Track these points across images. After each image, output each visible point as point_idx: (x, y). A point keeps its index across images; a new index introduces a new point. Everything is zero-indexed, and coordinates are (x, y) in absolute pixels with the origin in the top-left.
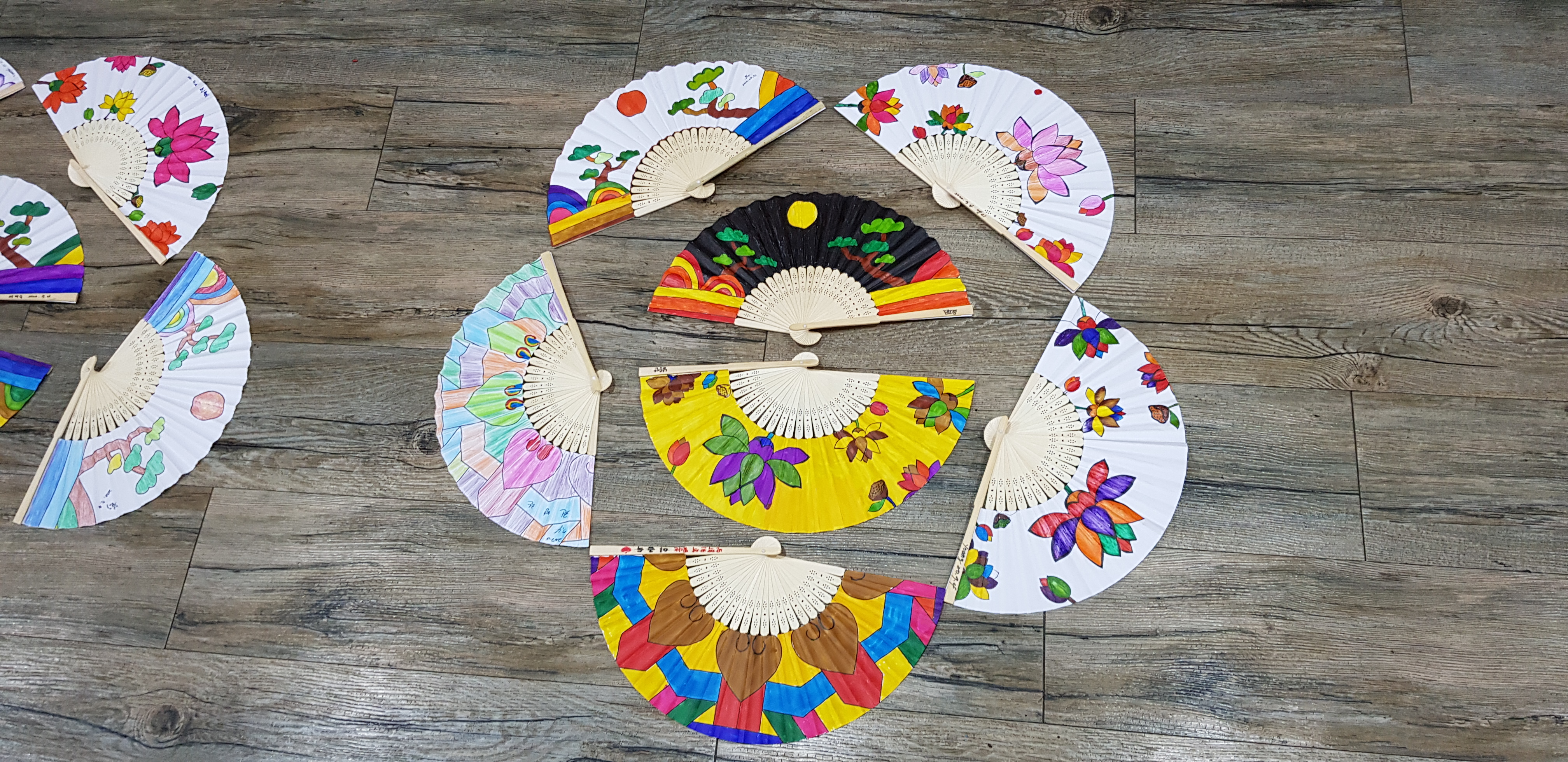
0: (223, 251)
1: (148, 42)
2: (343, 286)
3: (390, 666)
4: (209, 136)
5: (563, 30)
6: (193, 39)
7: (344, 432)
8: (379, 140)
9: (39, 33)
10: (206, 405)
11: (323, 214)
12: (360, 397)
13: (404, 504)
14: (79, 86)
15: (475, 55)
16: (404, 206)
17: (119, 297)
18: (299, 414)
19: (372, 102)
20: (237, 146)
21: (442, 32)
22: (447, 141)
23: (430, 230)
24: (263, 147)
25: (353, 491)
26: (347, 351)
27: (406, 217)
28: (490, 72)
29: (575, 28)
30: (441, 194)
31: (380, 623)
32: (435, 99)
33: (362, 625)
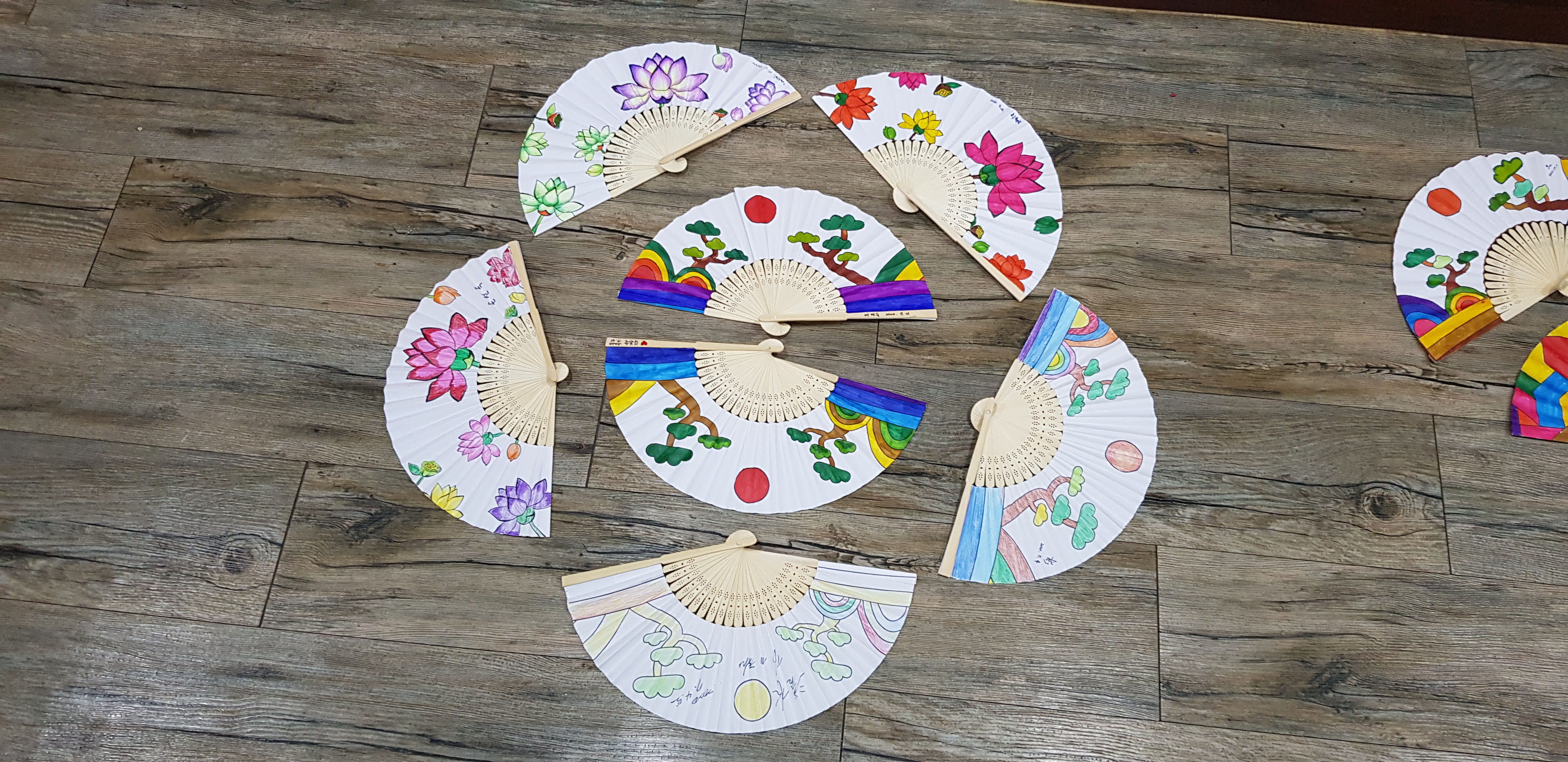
0: (1084, 289)
1: (933, 59)
2: (1231, 334)
3: (1420, 747)
4: (1032, 167)
5: (1388, 78)
6: (983, 60)
7: (1284, 491)
8: (1223, 181)
9: (797, 37)
10: (1120, 455)
11: (1185, 257)
12: (1290, 455)
13: (1376, 572)
14: (867, 101)
15: (1302, 97)
16: (1272, 252)
17: (979, 334)
18: (1228, 471)
19: (1204, 140)
20: (1067, 178)
21: (1260, 72)
22: (1299, 186)
23: (1311, 280)
24: (1096, 180)
25: (1315, 556)
26: (1261, 404)
27: (1278, 265)
28: (1324, 116)
29: (1401, 76)
30: (1310, 242)
31: (1393, 699)
32: (1272, 141)
33: (1372, 701)
